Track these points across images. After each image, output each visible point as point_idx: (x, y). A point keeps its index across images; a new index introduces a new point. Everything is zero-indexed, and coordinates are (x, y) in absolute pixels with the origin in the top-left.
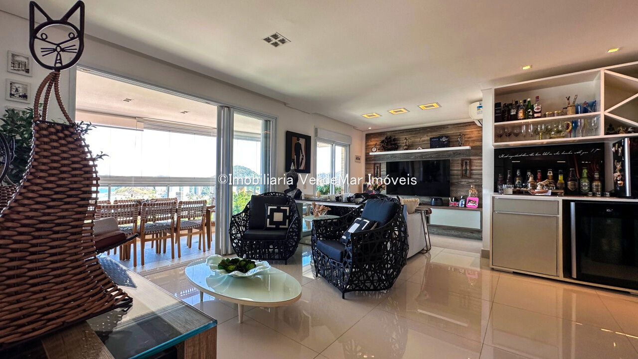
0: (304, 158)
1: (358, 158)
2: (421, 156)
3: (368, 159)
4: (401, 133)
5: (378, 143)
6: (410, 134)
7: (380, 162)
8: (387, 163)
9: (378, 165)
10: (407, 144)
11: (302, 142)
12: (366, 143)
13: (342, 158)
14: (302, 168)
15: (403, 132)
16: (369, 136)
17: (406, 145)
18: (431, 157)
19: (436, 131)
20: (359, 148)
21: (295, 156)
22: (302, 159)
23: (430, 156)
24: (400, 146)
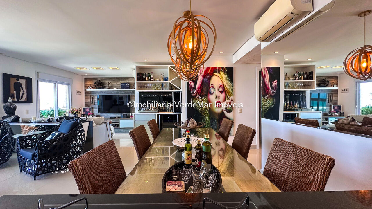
0: (25, 93)
1: (79, 92)
3: (86, 93)
5: (92, 84)
6: (110, 81)
8: (98, 95)
9: (93, 97)
10: (109, 85)
11: (23, 82)
12: (85, 83)
14: (23, 99)
15: (107, 79)
16: (86, 79)
17: (109, 86)
18: (122, 93)
19: (123, 80)
20: (79, 86)
21: (15, 92)
22: (23, 94)
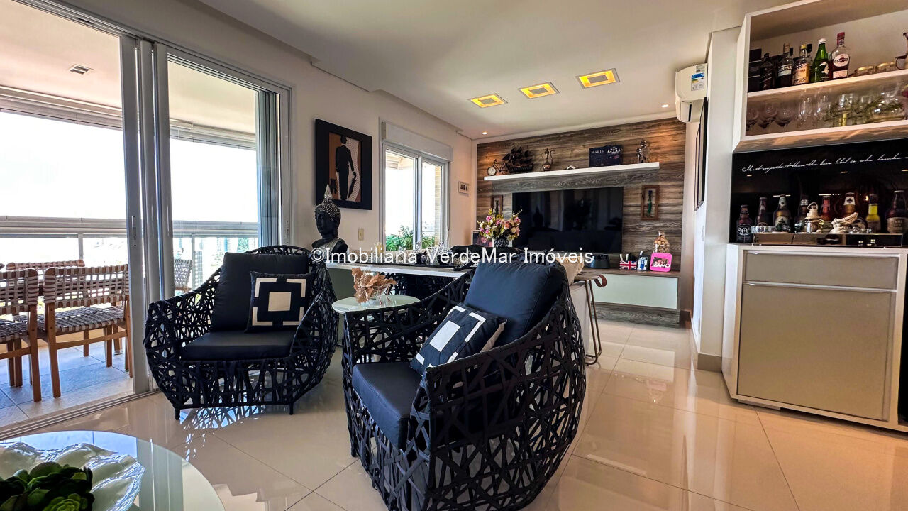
0: (358, 179)
1: (464, 187)
2: (573, 183)
3: (482, 188)
4: (538, 141)
5: (499, 160)
6: (553, 144)
7: (503, 193)
8: (513, 194)
9: (499, 199)
10: (550, 161)
11: (353, 146)
12: (478, 161)
13: (436, 187)
14: (353, 197)
15: (542, 140)
16: (483, 149)
17: (547, 163)
18: (590, 184)
19: (600, 138)
20: (465, 170)
21: (338, 174)
22: (354, 181)
23: (588, 182)
24: (537, 164)
